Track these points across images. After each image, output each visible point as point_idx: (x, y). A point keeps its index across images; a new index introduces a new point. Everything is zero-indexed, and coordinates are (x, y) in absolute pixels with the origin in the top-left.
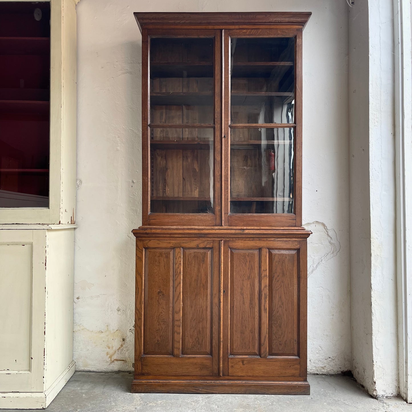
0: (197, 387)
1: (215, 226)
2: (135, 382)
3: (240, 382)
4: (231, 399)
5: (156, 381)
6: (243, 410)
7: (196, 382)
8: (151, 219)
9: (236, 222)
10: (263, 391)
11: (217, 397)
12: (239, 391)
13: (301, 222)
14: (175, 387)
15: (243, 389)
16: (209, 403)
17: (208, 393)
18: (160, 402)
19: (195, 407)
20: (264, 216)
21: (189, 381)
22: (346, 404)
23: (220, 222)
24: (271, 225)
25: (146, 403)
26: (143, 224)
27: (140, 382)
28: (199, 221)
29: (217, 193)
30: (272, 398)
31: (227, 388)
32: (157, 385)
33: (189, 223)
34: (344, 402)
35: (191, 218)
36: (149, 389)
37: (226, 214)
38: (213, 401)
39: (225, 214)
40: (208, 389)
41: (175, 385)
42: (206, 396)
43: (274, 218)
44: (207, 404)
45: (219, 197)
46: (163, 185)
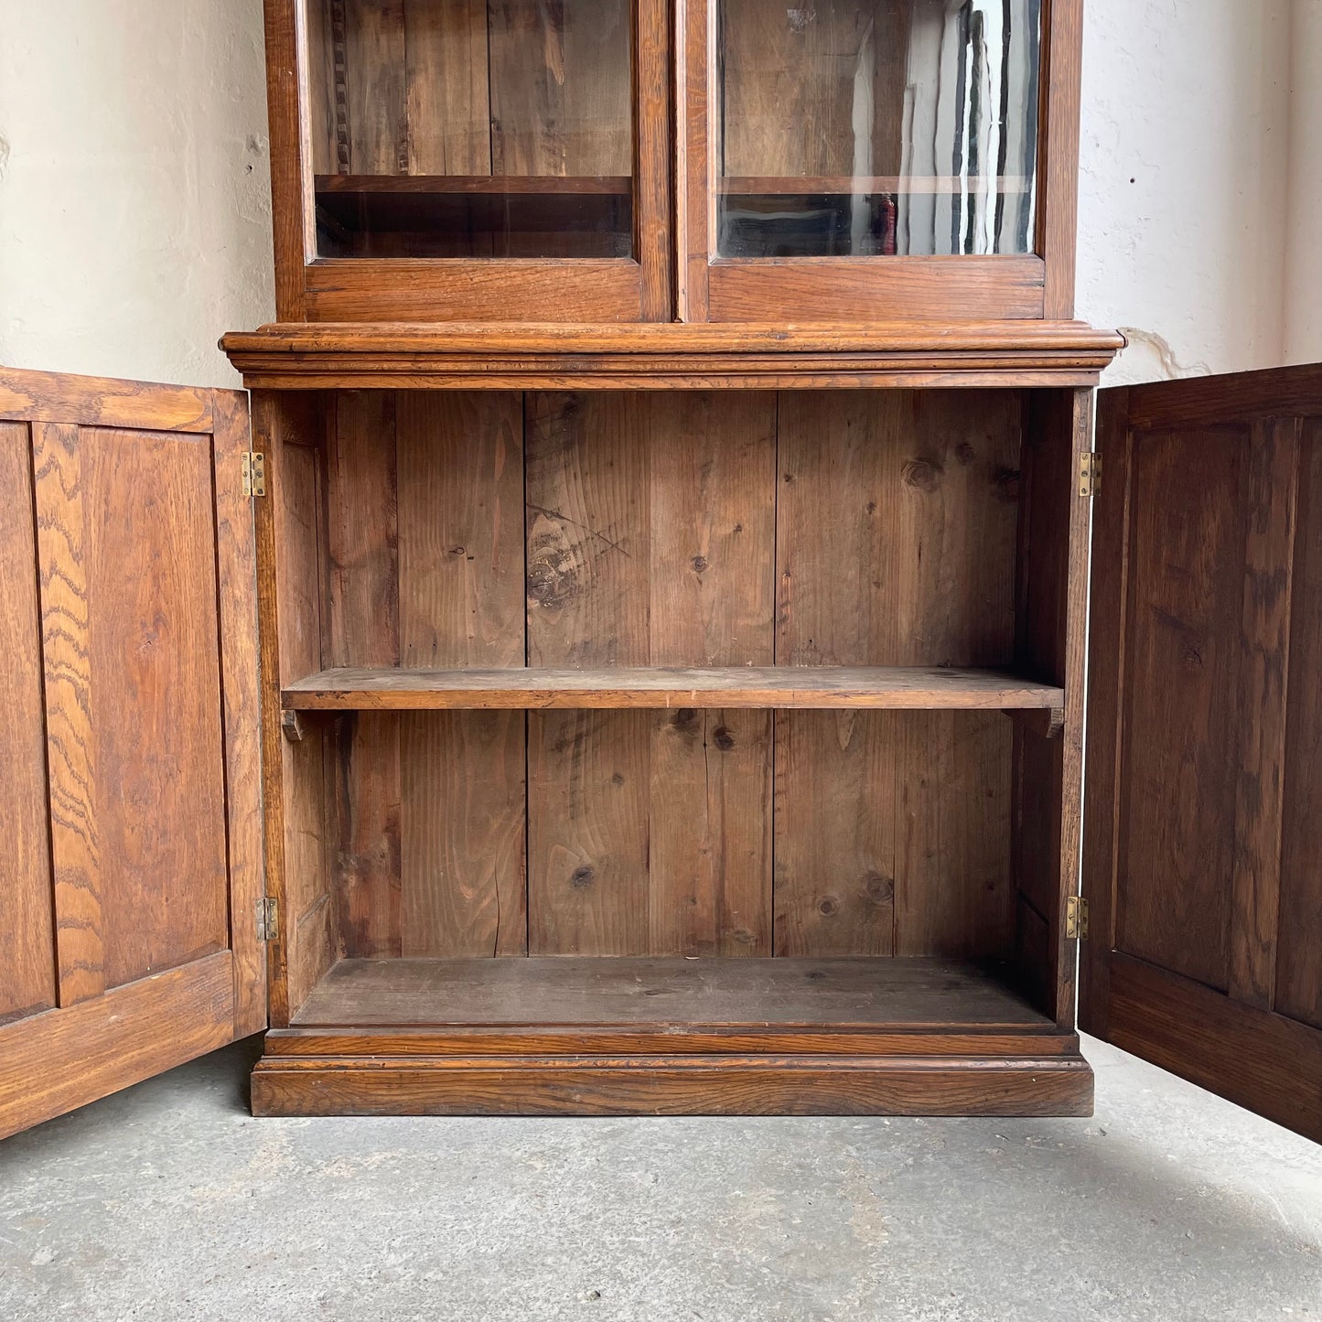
0: (562, 1088)
1: (642, 321)
2: (270, 1069)
3: (766, 1062)
4: (723, 1140)
5: (367, 1062)
6: (776, 1196)
7: (558, 1064)
8: (317, 286)
9: (746, 299)
10: (873, 1102)
11: (655, 1133)
12: (758, 1102)
13: (1068, 296)
14: (457, 1088)
15: (780, 1093)
16: (615, 1162)
17: (613, 1112)
18: (377, 1157)
19: (546, 1183)
20: (888, 268)
21: (523, 1062)
22: (1275, 1161)
23: (666, 300)
24: (919, 312)
25: (311, 1163)
26: (281, 315)
27: (292, 1069)
28: (565, 295)
29: (651, 149)
30: (916, 1134)
31: (701, 1091)
32: (372, 1080)
33: (511, 305)
34: (1263, 1148)
35: (518, 280)
36: (338, 1100)
37: (698, 261)
38: (634, 1152)
39: (691, 257)
40: (613, 1097)
41: (459, 1077)
42: (604, 1126)
43: (938, 279)
44: (602, 1169)
45: (663, 172)
46: (397, 150)
